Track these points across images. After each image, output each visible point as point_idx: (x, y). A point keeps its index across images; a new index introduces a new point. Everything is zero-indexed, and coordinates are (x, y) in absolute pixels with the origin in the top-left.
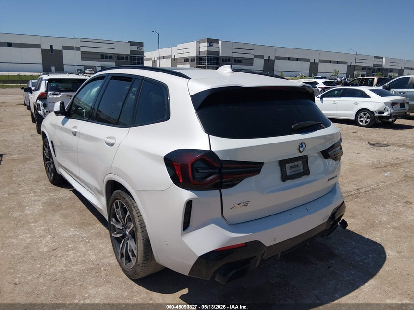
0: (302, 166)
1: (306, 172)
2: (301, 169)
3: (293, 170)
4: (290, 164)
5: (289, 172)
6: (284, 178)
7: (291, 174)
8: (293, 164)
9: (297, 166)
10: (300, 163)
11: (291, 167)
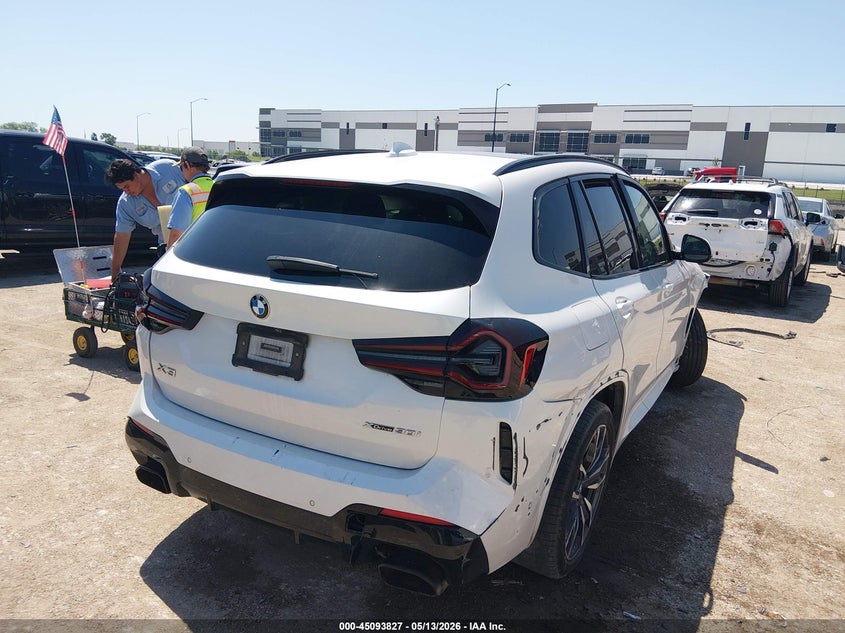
0: (290, 355)
1: (296, 372)
2: (286, 359)
3: (266, 353)
4: (264, 340)
5: (254, 352)
6: (240, 359)
7: (257, 358)
8: (271, 341)
9: (279, 350)
10: (289, 346)
11: (263, 346)
